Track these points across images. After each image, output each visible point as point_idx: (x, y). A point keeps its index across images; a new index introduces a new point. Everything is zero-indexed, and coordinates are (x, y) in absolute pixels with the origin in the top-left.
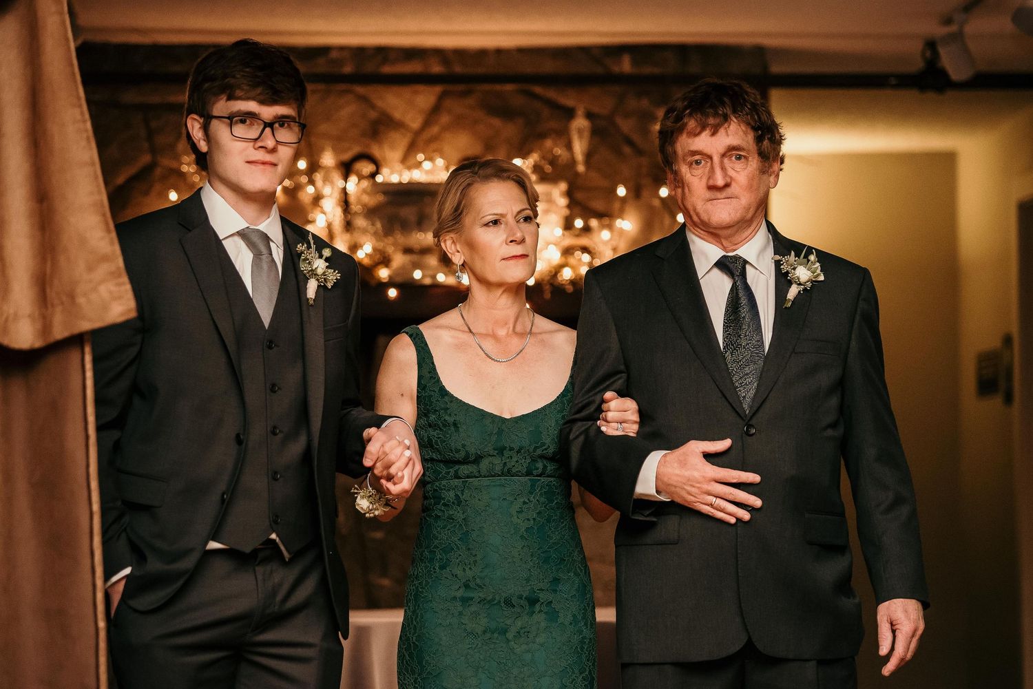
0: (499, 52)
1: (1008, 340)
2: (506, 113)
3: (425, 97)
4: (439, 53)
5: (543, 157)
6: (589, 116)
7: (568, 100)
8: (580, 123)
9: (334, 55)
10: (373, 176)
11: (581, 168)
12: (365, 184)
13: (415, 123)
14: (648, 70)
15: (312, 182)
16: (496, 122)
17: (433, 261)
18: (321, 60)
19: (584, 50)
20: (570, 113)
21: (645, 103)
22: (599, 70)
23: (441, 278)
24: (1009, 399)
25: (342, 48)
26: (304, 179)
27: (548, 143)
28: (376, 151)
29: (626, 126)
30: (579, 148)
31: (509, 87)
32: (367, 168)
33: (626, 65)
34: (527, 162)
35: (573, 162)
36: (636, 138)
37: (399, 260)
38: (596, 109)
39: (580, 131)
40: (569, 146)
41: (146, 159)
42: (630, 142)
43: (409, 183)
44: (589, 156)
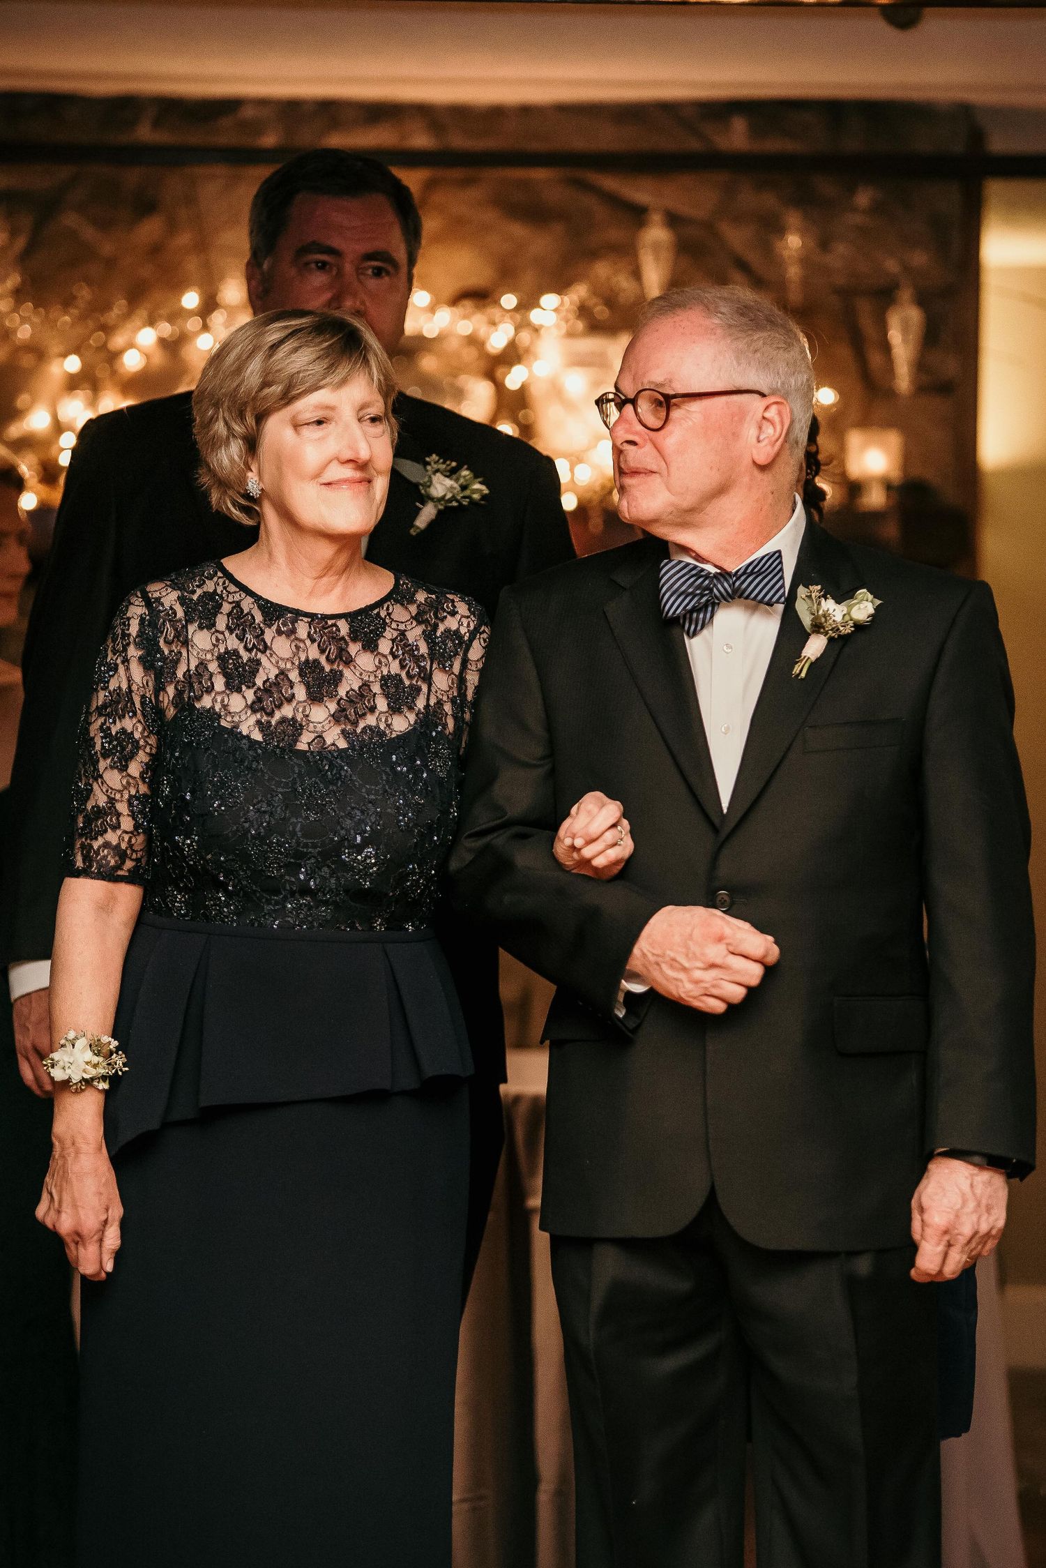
0: (526, 111)
4: (425, 112)
5: (595, 292)
6: (673, 220)
7: (640, 192)
8: (656, 234)
9: (248, 113)
14: (774, 145)
15: (205, 328)
16: (518, 230)
18: (226, 122)
19: (668, 109)
20: (637, 215)
21: (769, 200)
22: (694, 145)
25: (262, 102)
26: (193, 324)
27: (602, 269)
29: (737, 237)
30: (653, 276)
31: (540, 174)
33: (737, 137)
34: (566, 299)
35: (642, 299)
36: (753, 258)
38: (685, 209)
39: (656, 247)
40: (637, 274)
42: (743, 266)
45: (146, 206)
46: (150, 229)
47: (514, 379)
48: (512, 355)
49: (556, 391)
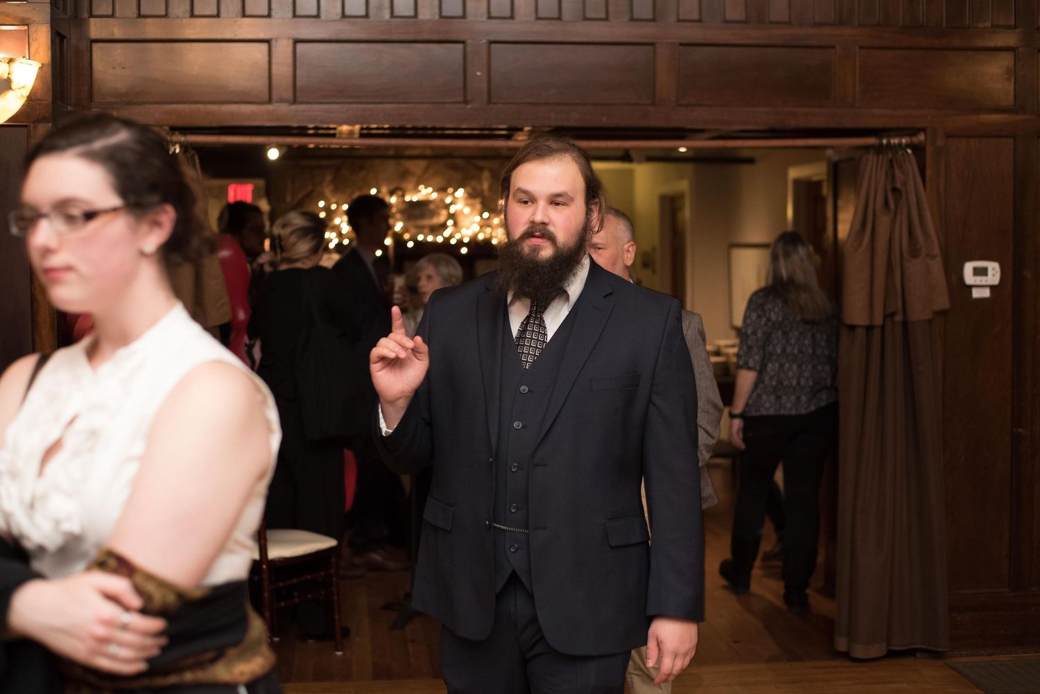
1: (654, 249)
2: (455, 168)
3: (422, 164)
5: (471, 188)
6: (491, 170)
7: (482, 163)
8: (486, 174)
10: (403, 196)
11: (487, 193)
12: (400, 200)
13: (418, 171)
16: (452, 173)
17: (426, 231)
20: (481, 169)
23: (430, 238)
24: (654, 272)
27: (474, 183)
28: (403, 185)
30: (486, 186)
32: (400, 193)
34: (464, 190)
35: (482, 191)
37: (413, 231)
39: (486, 177)
40: (482, 184)
41: (310, 188)
43: (418, 201)
44: (491, 188)
45: (362, 168)
46: (362, 174)
47: (453, 209)
48: (451, 203)
49: (461, 212)
